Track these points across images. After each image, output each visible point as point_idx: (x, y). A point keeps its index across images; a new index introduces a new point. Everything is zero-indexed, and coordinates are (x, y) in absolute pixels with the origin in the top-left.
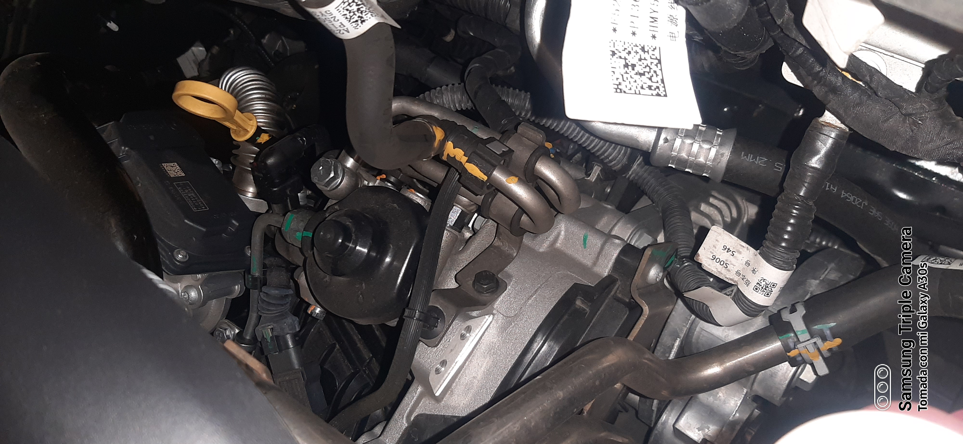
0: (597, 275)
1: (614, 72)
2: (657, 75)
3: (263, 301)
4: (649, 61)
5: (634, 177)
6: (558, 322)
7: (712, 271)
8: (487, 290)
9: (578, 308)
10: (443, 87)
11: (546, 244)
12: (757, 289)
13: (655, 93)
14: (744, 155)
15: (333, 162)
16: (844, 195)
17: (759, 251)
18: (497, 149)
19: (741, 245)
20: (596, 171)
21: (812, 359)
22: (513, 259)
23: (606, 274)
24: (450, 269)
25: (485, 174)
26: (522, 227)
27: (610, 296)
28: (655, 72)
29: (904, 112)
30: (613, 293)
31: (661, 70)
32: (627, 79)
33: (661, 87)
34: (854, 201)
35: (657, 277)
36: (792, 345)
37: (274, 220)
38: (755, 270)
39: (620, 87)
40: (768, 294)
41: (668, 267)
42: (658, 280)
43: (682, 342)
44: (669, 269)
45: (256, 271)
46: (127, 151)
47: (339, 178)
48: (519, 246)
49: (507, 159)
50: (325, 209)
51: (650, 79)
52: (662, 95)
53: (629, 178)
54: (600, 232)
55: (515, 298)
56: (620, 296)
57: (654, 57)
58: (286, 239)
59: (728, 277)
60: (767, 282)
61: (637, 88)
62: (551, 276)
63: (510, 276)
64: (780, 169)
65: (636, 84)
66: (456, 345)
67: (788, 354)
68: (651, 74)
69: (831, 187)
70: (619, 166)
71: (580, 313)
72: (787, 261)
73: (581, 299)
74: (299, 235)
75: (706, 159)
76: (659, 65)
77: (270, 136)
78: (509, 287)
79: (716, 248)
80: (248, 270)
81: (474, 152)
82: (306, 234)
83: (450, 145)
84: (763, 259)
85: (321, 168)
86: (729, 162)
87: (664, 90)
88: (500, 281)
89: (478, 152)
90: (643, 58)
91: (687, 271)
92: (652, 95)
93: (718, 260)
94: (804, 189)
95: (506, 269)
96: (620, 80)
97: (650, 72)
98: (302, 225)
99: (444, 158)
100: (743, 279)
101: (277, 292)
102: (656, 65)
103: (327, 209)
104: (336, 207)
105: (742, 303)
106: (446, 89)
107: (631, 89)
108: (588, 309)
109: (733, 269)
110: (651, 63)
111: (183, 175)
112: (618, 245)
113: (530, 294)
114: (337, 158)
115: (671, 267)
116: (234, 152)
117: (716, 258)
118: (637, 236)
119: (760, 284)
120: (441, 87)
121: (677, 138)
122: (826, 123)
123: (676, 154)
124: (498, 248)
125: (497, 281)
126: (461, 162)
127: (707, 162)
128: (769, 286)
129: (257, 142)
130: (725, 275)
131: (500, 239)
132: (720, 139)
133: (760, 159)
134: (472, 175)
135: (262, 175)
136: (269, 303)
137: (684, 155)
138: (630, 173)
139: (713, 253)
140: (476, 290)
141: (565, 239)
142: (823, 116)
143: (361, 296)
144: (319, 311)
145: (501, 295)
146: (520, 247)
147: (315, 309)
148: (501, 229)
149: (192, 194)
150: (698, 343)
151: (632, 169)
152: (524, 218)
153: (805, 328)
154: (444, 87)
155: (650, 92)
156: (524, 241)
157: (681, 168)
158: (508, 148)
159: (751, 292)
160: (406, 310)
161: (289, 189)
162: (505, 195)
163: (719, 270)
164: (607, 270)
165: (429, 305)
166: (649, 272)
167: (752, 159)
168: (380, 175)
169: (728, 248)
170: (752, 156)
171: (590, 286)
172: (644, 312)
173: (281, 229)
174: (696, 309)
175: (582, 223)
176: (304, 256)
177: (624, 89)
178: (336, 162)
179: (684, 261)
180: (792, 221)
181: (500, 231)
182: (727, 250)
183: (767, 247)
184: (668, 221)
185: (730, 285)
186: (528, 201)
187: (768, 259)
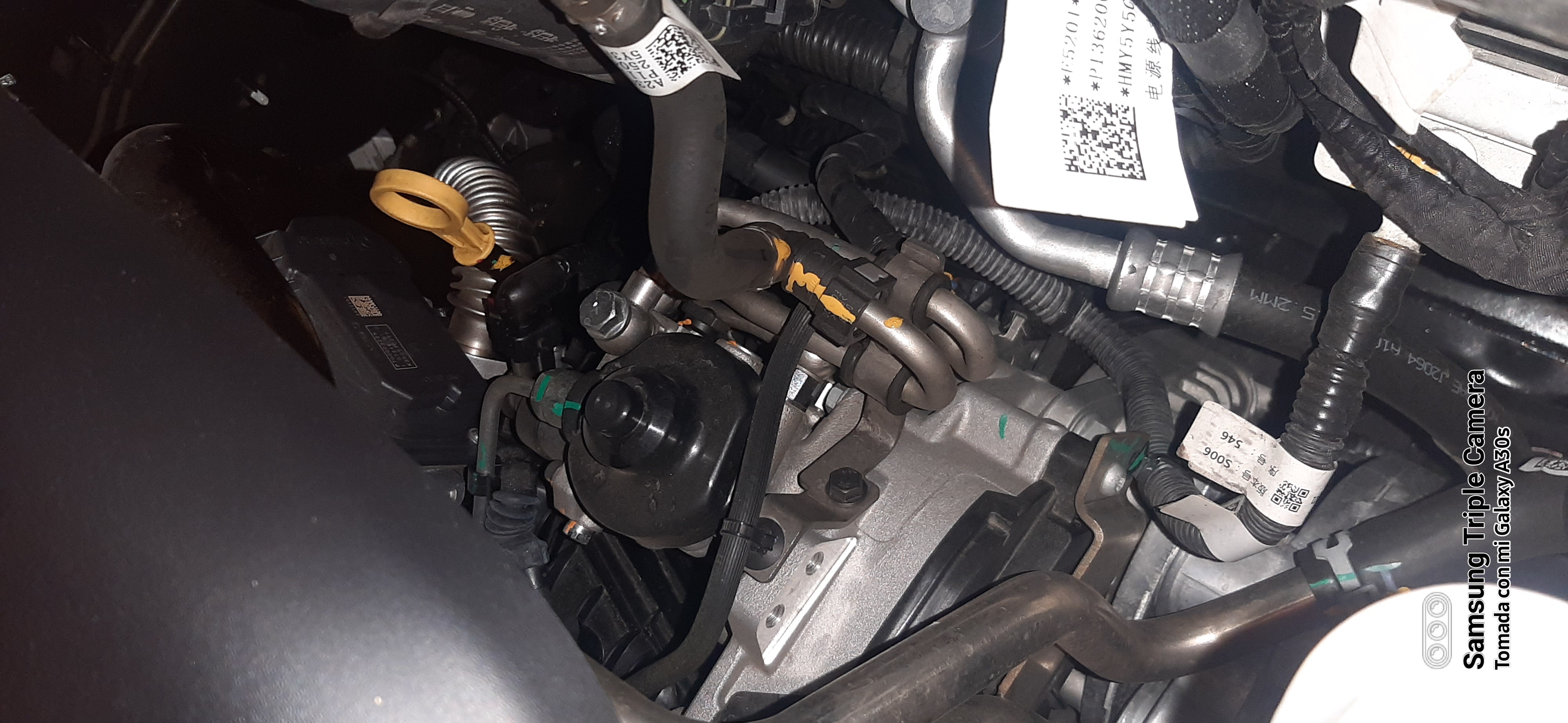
0: (1021, 480)
1: (1066, 142)
2: (1130, 148)
3: (495, 514)
4: (1118, 128)
5: (1077, 335)
6: (959, 551)
7: (1205, 472)
8: (849, 499)
9: (992, 529)
10: (780, 191)
11: (940, 431)
12: (1277, 499)
13: (1127, 173)
14: (1254, 295)
15: (615, 296)
16: (1413, 360)
17: (1279, 440)
18: (871, 274)
19: (1250, 431)
20: (1017, 325)
22: (889, 452)
23: (1036, 479)
24: (789, 468)
25: (851, 313)
26: (904, 400)
27: (1041, 514)
28: (1127, 143)
29: (1504, 218)
30: (1045, 509)
31: (1136, 140)
32: (1086, 152)
33: (1136, 166)
34: (1428, 370)
35: (1116, 485)
37: (519, 385)
38: (1275, 469)
39: (1075, 163)
40: (1295, 508)
41: (1135, 469)
42: (1117, 489)
43: (1153, 597)
44: (1135, 474)
45: (485, 468)
46: (297, 275)
47: (623, 320)
48: (899, 431)
49: (886, 291)
50: (599, 368)
51: (1120, 153)
52: (1138, 177)
53: (1069, 336)
54: (1026, 415)
55: (891, 513)
56: (1057, 513)
57: (1124, 121)
58: (537, 415)
59: (1229, 481)
60: (1294, 488)
61: (1100, 166)
62: (947, 481)
63: (884, 479)
64: (1310, 316)
65: (1098, 160)
66: (798, 583)
68: (1121, 146)
69: (1392, 348)
70: (1055, 315)
71: (995, 537)
72: (1323, 454)
73: (996, 515)
74: (558, 408)
75: (1196, 298)
76: (1133, 134)
77: (512, 260)
78: (882, 496)
79: (1211, 436)
80: (473, 465)
81: (836, 279)
82: (569, 404)
83: (798, 267)
84: (1286, 452)
85: (596, 304)
86: (1231, 303)
87: (1140, 169)
88: (869, 486)
89: (842, 278)
90: (1109, 122)
91: (1163, 478)
92: (1123, 176)
93: (1214, 456)
94: (1351, 341)
95: (877, 467)
96: (1076, 153)
97: (1120, 143)
98: (562, 392)
99: (789, 288)
100: (1254, 485)
101: (516, 500)
102: (1129, 133)
103: (603, 368)
104: (618, 365)
105: (1253, 522)
106: (786, 193)
107: (1091, 167)
108: (1007, 532)
109: (1237, 469)
111: (379, 314)
112: (1055, 434)
113: (916, 507)
114: (619, 291)
115: (1138, 470)
116: (452, 285)
117: (1212, 451)
118: (1083, 425)
119: (1283, 491)
120: (778, 190)
121: (1149, 267)
122: (1385, 240)
123: (1148, 291)
124: (865, 434)
125: (865, 485)
126: (815, 294)
127: (1197, 304)
128: (1296, 494)
129: (492, 268)
130: (1225, 479)
131: (868, 421)
132: (1216, 269)
133: (1279, 301)
134: (832, 314)
135: (500, 318)
136: (503, 519)
137: (1160, 293)
139: (1206, 444)
140: (832, 498)
141: (969, 424)
142: (1380, 230)
143: (653, 501)
144: (583, 531)
145: (870, 506)
146: (899, 434)
147: (575, 527)
148: (872, 404)
149: (392, 345)
150: (1178, 597)
151: (1075, 322)
152: (909, 386)
153: (1350, 569)
154: (782, 190)
155: (1120, 172)
156: (907, 425)
157: (1156, 314)
158: (887, 275)
159: (1268, 504)
160: (725, 521)
161: (542, 339)
162: (882, 345)
163: (1216, 471)
164: (1037, 474)
165: (760, 516)
166: (1103, 476)
167: (1268, 300)
168: (682, 319)
169: (1230, 435)
170: (1267, 295)
171: (1009, 495)
172: (1097, 538)
173: (528, 400)
174: (1179, 535)
175: (997, 399)
176: (566, 440)
177: (1082, 166)
178: (619, 295)
179: (1159, 461)
180: (1332, 391)
181: (869, 407)
182: (1228, 438)
183: (1293, 432)
184: (1132, 402)
185: (1234, 495)
186: (918, 356)
187: (1294, 451)
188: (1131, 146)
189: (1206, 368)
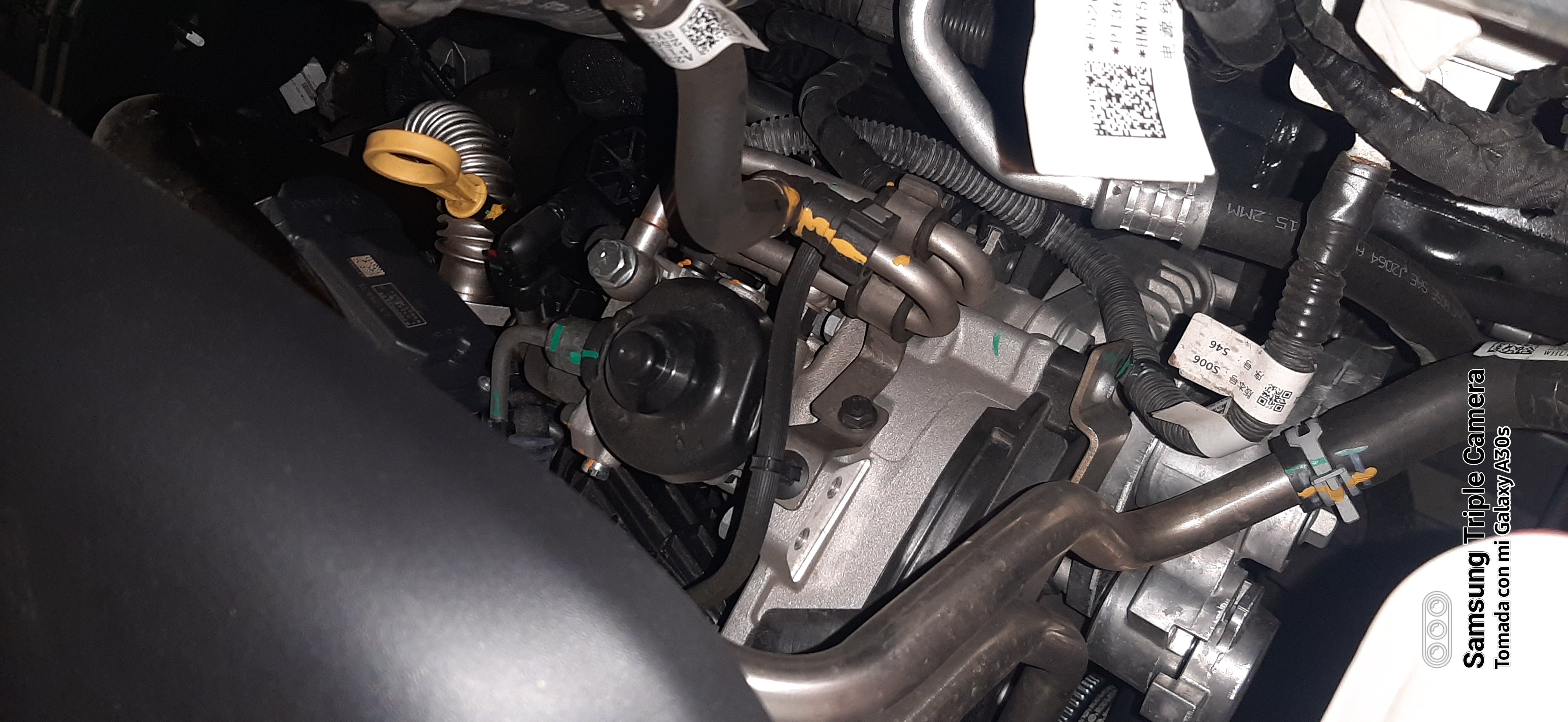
0: (1018, 394)
1: (1093, 106)
2: (1150, 108)
4: (1138, 89)
5: (1053, 245)
6: (969, 465)
7: (1195, 378)
8: (861, 424)
9: (996, 443)
11: (938, 352)
12: (1262, 401)
13: (1149, 133)
14: (1231, 210)
15: (621, 245)
16: (1375, 259)
17: (1263, 346)
18: (877, 215)
19: (1237, 339)
20: (994, 238)
21: (1333, 499)
22: (893, 376)
23: (1031, 392)
24: (802, 399)
25: (862, 254)
26: (908, 328)
27: (1038, 424)
28: (1147, 104)
29: (1476, 141)
30: (1042, 420)
31: (1155, 100)
32: (1112, 115)
33: (1156, 125)
34: (1389, 267)
35: (1106, 393)
36: (1305, 481)
38: (1261, 374)
39: (1103, 127)
40: (1279, 408)
41: (1120, 377)
42: (1107, 396)
43: (1134, 487)
44: (1121, 379)
45: (498, 414)
46: (298, 240)
47: (631, 268)
48: (901, 357)
49: (892, 230)
51: (1142, 114)
52: (1159, 135)
53: (1044, 247)
54: (1013, 329)
55: (901, 433)
56: (1052, 422)
57: (1143, 82)
58: (553, 363)
59: (1218, 386)
60: (1278, 391)
61: (1125, 127)
62: (951, 400)
63: (890, 403)
64: (1283, 226)
65: (1122, 123)
66: (821, 507)
67: (1300, 494)
68: (1141, 107)
70: (1031, 228)
71: (999, 449)
72: (1305, 358)
73: (999, 430)
74: (575, 357)
75: (1177, 215)
76: (1151, 93)
77: (503, 208)
78: (890, 419)
79: (1200, 345)
80: (487, 412)
81: (846, 222)
82: (587, 353)
83: (807, 212)
84: (1271, 358)
85: (603, 254)
86: (1211, 218)
87: (1160, 128)
88: (878, 410)
89: (852, 221)
90: (1129, 84)
91: (1148, 381)
92: (1146, 136)
93: (1203, 363)
94: (1327, 253)
95: (883, 391)
96: (1103, 118)
97: (1140, 104)
98: (578, 341)
99: (798, 233)
100: (1241, 388)
101: (533, 443)
102: (1148, 94)
104: (630, 312)
105: (1240, 423)
106: (768, 125)
107: (1117, 129)
108: (1009, 444)
109: (1225, 374)
110: (1142, 91)
111: (383, 273)
112: (1046, 348)
113: (923, 427)
114: (623, 239)
115: (1125, 376)
116: (438, 233)
117: (1201, 359)
118: (1065, 333)
119: (1268, 394)
120: (759, 122)
121: (1133, 187)
122: (1359, 158)
123: (1132, 210)
124: (868, 361)
125: (874, 409)
126: (825, 239)
127: (1178, 221)
128: (1280, 396)
129: (485, 219)
130: (1213, 384)
131: (871, 349)
132: (1195, 186)
133: (1255, 213)
134: (843, 256)
135: (502, 269)
137: (1144, 211)
138: (1046, 239)
139: (1195, 353)
140: (845, 425)
141: (965, 344)
142: (1353, 149)
143: (679, 441)
144: (601, 468)
145: (880, 429)
146: (902, 359)
147: (593, 465)
148: (873, 333)
149: (400, 303)
150: (1158, 486)
151: (1050, 233)
152: (913, 314)
153: (1323, 456)
154: (763, 122)
155: (1143, 132)
156: (908, 349)
157: (1138, 230)
158: (891, 215)
159: (1254, 406)
160: (753, 457)
161: (545, 287)
162: (886, 279)
163: (1205, 377)
164: (1032, 386)
165: (786, 448)
166: (1095, 386)
167: (1244, 213)
168: (682, 260)
169: (1218, 344)
170: (1243, 208)
171: (1010, 410)
172: (1092, 445)
173: (543, 348)
174: (1167, 435)
175: (989, 318)
176: (585, 387)
177: (1109, 130)
178: (624, 244)
179: (1142, 366)
180: (1311, 301)
181: (872, 335)
182: (1216, 347)
183: (1278, 341)
184: (1109, 307)
185: (1219, 397)
186: (923, 289)
187: (1278, 357)
188: (1151, 106)
189: (1168, 265)
